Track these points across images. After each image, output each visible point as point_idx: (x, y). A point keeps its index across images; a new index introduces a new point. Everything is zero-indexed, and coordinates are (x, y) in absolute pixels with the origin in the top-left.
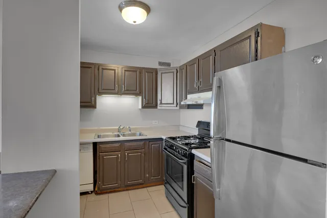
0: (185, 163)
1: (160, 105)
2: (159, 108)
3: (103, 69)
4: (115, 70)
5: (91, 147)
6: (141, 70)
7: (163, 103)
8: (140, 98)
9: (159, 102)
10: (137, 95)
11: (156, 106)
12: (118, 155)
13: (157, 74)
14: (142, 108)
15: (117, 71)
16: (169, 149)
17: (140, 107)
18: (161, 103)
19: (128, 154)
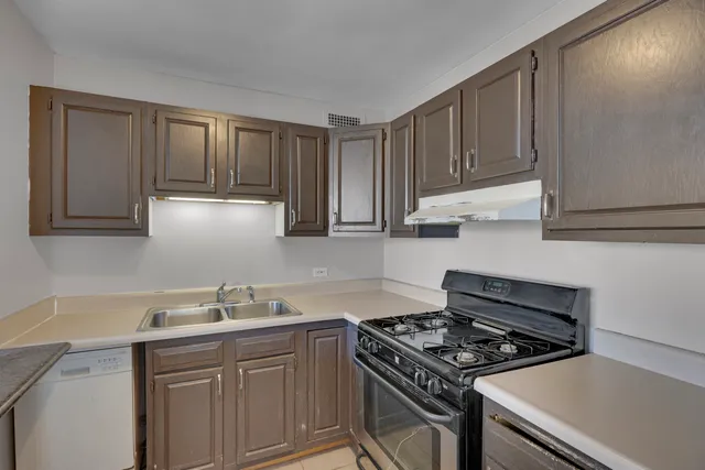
0: (447, 425)
1: (336, 228)
2: (331, 233)
3: (169, 120)
4: (206, 126)
5: (128, 356)
6: (284, 129)
7: (344, 220)
8: (280, 207)
9: (332, 219)
10: (271, 198)
11: (324, 231)
12: (214, 377)
13: (326, 143)
14: (286, 235)
15: (212, 129)
16: (374, 360)
17: (280, 231)
18: (339, 222)
19: (245, 371)
